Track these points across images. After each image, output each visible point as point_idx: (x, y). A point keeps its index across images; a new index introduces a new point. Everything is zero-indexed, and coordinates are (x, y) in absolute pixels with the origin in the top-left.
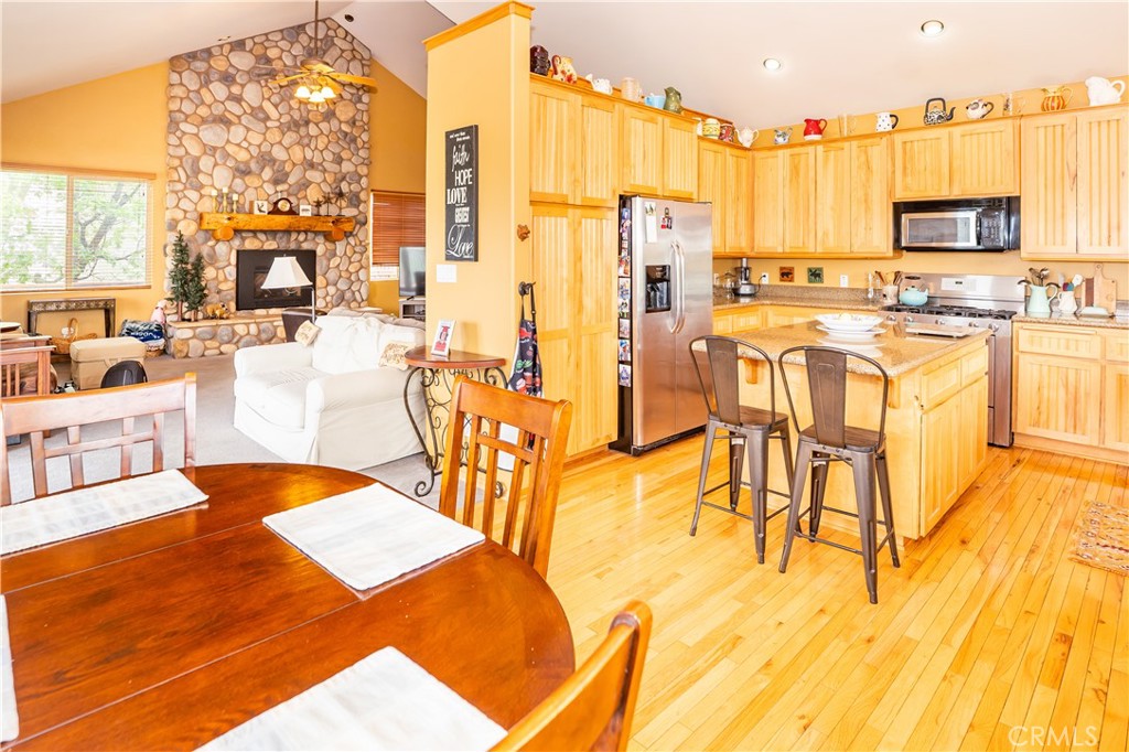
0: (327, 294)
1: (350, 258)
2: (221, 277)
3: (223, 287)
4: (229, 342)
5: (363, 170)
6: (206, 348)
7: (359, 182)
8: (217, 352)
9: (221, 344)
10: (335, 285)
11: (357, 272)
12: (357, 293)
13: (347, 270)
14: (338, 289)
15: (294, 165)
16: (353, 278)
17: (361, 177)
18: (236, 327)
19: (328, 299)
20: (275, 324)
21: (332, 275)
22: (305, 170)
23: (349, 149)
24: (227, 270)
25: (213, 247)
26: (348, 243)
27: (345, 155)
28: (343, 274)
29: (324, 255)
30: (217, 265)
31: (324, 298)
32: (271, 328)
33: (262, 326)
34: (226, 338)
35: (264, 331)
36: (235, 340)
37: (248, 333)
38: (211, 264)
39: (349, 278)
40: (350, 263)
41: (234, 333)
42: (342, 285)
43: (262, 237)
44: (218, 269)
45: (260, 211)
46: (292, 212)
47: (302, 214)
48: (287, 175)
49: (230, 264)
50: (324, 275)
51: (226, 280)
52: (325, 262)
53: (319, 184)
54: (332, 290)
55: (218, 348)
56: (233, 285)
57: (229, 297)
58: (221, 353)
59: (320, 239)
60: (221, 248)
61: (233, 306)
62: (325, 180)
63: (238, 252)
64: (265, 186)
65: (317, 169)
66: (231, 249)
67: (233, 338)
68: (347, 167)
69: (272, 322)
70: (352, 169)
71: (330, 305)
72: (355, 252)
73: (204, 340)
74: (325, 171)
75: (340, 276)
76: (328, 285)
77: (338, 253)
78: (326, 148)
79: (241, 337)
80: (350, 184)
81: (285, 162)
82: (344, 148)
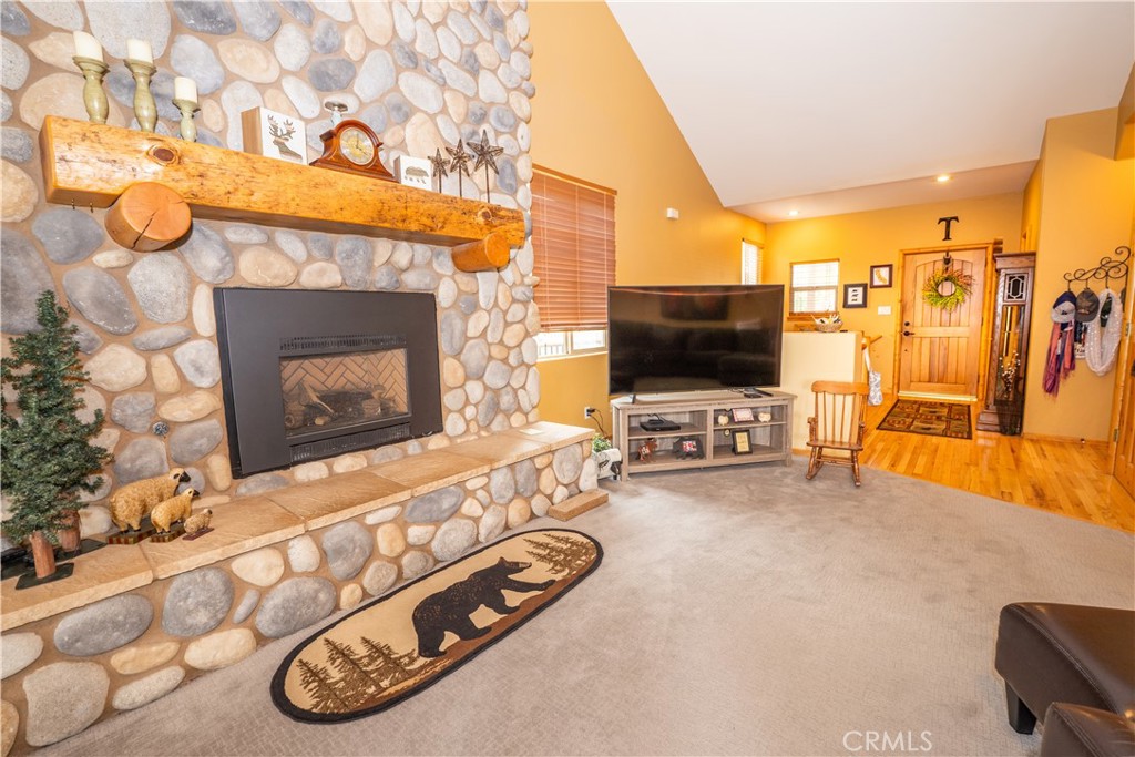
0: (467, 402)
1: (505, 313)
2: (165, 377)
3: (175, 410)
4: (219, 624)
5: (521, 106)
6: (117, 680)
7: (513, 134)
8: (173, 675)
9: (184, 643)
10: (480, 378)
11: (519, 345)
12: (521, 393)
13: (501, 342)
14: (486, 388)
15: (370, 44)
16: (512, 360)
17: (518, 120)
18: (236, 566)
19: (470, 412)
20: (370, 520)
21: (474, 354)
22: (399, 70)
23: (492, 41)
24: (186, 353)
25: (118, 273)
26: (501, 280)
27: (485, 54)
28: (495, 351)
29: (454, 305)
30: (144, 337)
31: (461, 411)
32: (361, 537)
33: (329, 540)
34: (202, 618)
35: (339, 552)
36: (241, 610)
37: (288, 572)
38: (117, 337)
39: (505, 361)
40: (507, 324)
41: (233, 587)
42: (494, 377)
43: (288, 241)
44: (148, 352)
45: (285, 150)
46: (375, 169)
47: (406, 181)
48: (351, 67)
49: (193, 334)
50: (457, 355)
51: (186, 387)
52: (458, 324)
53: (432, 117)
54: (475, 390)
55: (177, 659)
56: (215, 402)
57: (202, 443)
58: (192, 674)
59: (444, 264)
60: (154, 276)
61: (220, 465)
62: (444, 111)
63: (218, 293)
64: (289, 85)
65: (426, 73)
66: (193, 282)
67: (232, 605)
68: (489, 88)
69: (359, 519)
70: (500, 96)
71: (473, 427)
72: (514, 301)
73: (99, 656)
74: (443, 86)
75: (490, 358)
76: (467, 378)
77: (482, 302)
78: (442, 23)
79: (263, 592)
80: (498, 133)
81: (344, 26)
82: (481, 38)
